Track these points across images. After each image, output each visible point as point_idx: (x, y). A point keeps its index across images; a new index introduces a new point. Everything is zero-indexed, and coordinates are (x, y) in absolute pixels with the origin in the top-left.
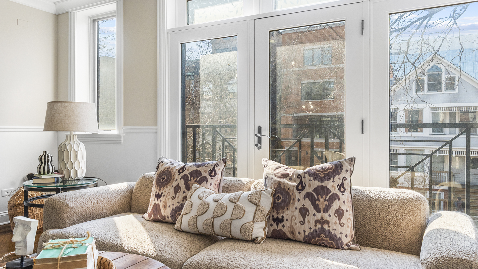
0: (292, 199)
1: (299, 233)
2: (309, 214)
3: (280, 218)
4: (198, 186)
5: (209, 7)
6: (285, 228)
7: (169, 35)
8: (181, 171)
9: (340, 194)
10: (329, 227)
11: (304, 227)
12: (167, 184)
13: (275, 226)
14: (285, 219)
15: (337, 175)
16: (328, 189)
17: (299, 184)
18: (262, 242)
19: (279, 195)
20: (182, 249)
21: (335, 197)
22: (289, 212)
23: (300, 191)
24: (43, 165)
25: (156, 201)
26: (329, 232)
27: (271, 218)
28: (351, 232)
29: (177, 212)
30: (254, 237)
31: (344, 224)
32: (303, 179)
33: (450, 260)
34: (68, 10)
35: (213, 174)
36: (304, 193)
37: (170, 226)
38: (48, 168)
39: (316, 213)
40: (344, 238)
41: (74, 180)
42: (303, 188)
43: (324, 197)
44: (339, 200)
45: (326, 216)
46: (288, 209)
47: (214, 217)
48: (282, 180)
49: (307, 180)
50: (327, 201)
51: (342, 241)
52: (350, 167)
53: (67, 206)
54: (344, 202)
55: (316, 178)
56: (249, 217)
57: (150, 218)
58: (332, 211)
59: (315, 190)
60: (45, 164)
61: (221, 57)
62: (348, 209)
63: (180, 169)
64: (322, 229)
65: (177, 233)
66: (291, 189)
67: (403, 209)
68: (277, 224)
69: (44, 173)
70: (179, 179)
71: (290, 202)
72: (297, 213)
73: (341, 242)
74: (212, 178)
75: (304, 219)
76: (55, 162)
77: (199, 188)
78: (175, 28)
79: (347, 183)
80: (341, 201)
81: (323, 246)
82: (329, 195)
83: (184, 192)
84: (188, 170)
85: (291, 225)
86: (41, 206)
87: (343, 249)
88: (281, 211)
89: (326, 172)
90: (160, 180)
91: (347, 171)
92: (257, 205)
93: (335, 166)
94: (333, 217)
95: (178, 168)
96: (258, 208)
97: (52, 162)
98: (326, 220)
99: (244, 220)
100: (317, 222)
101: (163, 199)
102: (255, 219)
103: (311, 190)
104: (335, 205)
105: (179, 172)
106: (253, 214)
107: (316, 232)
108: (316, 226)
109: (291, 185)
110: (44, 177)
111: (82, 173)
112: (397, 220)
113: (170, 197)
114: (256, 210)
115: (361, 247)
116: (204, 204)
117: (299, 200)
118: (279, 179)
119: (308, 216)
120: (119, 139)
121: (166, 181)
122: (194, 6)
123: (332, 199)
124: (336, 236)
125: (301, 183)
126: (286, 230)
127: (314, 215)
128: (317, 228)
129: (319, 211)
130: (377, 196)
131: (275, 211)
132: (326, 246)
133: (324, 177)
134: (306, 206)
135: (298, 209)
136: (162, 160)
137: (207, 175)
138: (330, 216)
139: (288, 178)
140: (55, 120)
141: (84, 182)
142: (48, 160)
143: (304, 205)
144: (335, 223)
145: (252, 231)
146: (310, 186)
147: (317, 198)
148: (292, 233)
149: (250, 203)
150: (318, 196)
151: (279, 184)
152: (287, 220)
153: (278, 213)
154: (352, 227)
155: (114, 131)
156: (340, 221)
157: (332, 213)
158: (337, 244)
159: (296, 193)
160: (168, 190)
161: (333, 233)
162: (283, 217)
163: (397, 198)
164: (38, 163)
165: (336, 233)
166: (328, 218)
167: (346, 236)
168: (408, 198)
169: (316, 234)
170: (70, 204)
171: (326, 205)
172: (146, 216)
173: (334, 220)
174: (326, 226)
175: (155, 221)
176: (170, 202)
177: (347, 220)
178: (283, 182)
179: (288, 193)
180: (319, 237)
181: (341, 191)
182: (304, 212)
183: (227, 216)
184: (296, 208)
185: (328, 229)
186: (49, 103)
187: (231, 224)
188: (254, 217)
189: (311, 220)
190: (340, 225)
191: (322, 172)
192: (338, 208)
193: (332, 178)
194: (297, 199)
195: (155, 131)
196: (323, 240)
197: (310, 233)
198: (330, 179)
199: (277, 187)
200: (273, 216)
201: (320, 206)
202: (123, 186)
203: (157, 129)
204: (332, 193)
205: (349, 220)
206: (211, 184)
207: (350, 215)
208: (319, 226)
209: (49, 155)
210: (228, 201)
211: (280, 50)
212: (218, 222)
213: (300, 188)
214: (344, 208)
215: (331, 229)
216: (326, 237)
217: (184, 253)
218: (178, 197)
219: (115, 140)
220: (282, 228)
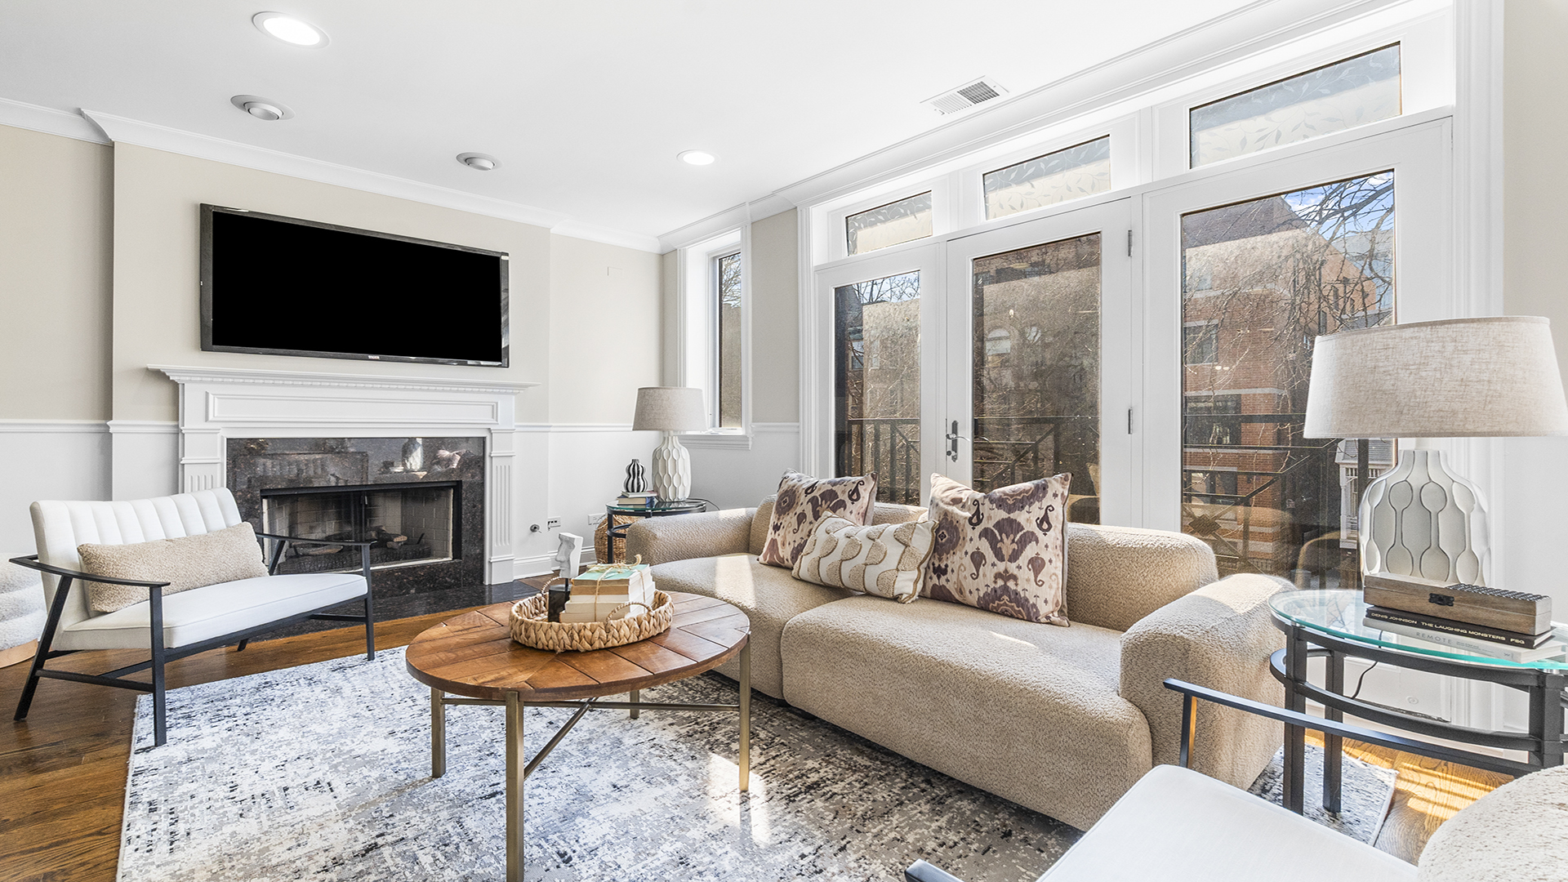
0: (962, 538)
1: (971, 592)
2: (986, 562)
3: (943, 567)
4: (830, 513)
5: (879, 224)
6: (950, 583)
7: (817, 275)
8: (809, 491)
9: (1039, 533)
10: (1016, 585)
11: (978, 584)
12: (789, 509)
13: (935, 580)
14: (949, 570)
15: (1037, 502)
16: (1019, 524)
17: (973, 515)
18: (910, 602)
19: (944, 531)
20: (791, 603)
21: (1030, 538)
22: (956, 558)
23: (974, 525)
24: (632, 479)
25: (773, 536)
26: (1017, 594)
27: (931, 567)
28: (1055, 596)
29: (797, 551)
30: (896, 593)
31: (1043, 582)
32: (981, 506)
33: (1156, 637)
34: (676, 247)
35: (855, 497)
36: (979, 528)
37: (788, 572)
38: (638, 483)
39: (997, 562)
40: (1040, 604)
41: (674, 502)
42: (980, 521)
43: (1012, 536)
44: (1037, 542)
45: (1012, 568)
46: (954, 553)
47: (842, 561)
48: (950, 508)
49: (986, 509)
50: (1016, 543)
51: (1037, 609)
52: (1061, 490)
53: (655, 537)
54: (1047, 546)
55: (1000, 506)
56: (891, 562)
57: (765, 560)
58: (1023, 560)
59: (998, 525)
60: (634, 478)
61: (896, 307)
62: (1054, 559)
63: (808, 488)
64: (1005, 588)
65: (793, 581)
66: (962, 522)
67: (1157, 565)
68: (939, 577)
69: (633, 491)
70: (805, 503)
71: (957, 543)
72: (967, 560)
73: (1035, 610)
74: (853, 503)
75: (978, 571)
76: (648, 475)
77: (831, 517)
78: (826, 262)
79: (1054, 517)
80: (1042, 544)
81: (1007, 616)
82: (1021, 533)
83: (811, 523)
84: (820, 489)
85: (958, 579)
86: (624, 536)
87: (1039, 622)
88: (944, 556)
89: (1018, 497)
90: (780, 504)
91: (1055, 495)
92: (907, 546)
93: (1035, 488)
94: (1024, 570)
95: (805, 486)
96: (907, 549)
97: (644, 475)
98: (1012, 574)
99: (883, 567)
100: (998, 576)
101: (781, 532)
102: (900, 565)
103: (990, 525)
104: (1030, 551)
105: (806, 492)
106: (898, 558)
107: (996, 591)
108: (995, 582)
109: (962, 516)
110: (631, 495)
111: (684, 493)
112: (1144, 583)
113: (791, 529)
114: (904, 552)
115: (1071, 623)
116: (831, 539)
117: (971, 540)
118: (946, 507)
119: (984, 565)
120: (746, 443)
121: (788, 505)
122: (857, 225)
123: (1025, 541)
124: (1027, 600)
125: (977, 512)
126: (951, 587)
127: (993, 565)
128: (998, 586)
129: (1002, 560)
130: (1117, 540)
131: (937, 556)
132: (1012, 616)
133: (1014, 504)
134: (982, 551)
135: (969, 554)
136: (787, 474)
137: (845, 498)
138: (1019, 567)
139: (961, 505)
140: (646, 415)
141: (687, 505)
142: (638, 472)
143: (978, 549)
144: (1028, 580)
145: (894, 583)
146: (990, 518)
147: (999, 538)
148: (961, 592)
149: (896, 541)
150: (1001, 535)
151: (946, 513)
152: (953, 571)
153: (940, 560)
154: (1058, 588)
155: (739, 431)
156: (1036, 577)
157: (1023, 563)
158: (1028, 614)
159: (969, 527)
160: (790, 519)
161: (1022, 596)
162: (947, 566)
163: (1149, 546)
164: (627, 476)
165: (1027, 596)
166: (1016, 572)
167: (1046, 602)
168: (1169, 545)
169: (995, 595)
170: (659, 534)
171: (1014, 549)
172: (761, 557)
173: (1025, 574)
174: (1011, 584)
175: (771, 564)
176: (790, 537)
177: (1051, 577)
178: (950, 510)
179: (956, 529)
180: (1000, 601)
181: (1041, 529)
182: (978, 559)
183: (860, 560)
184: (966, 553)
185: (1015, 588)
186: (639, 389)
187: (864, 571)
188: (899, 563)
189: (988, 572)
190: (1037, 584)
191: (1012, 496)
192: (1034, 555)
193: (1027, 506)
194: (968, 538)
195: (796, 430)
196: (1007, 605)
197: (986, 594)
198: (1023, 508)
199: (943, 519)
200: (933, 564)
201: (1004, 552)
202: (740, 513)
203: (798, 427)
204: (1024, 531)
205: (1054, 577)
206: (851, 512)
207: (1056, 568)
208: (1000, 583)
209: (640, 464)
210: (865, 537)
211: (990, 290)
212: (847, 568)
213: (974, 520)
214: (1046, 556)
215: (1019, 589)
216: (1010, 602)
217: (792, 609)
218: (802, 530)
219: (740, 443)
220: (945, 583)
